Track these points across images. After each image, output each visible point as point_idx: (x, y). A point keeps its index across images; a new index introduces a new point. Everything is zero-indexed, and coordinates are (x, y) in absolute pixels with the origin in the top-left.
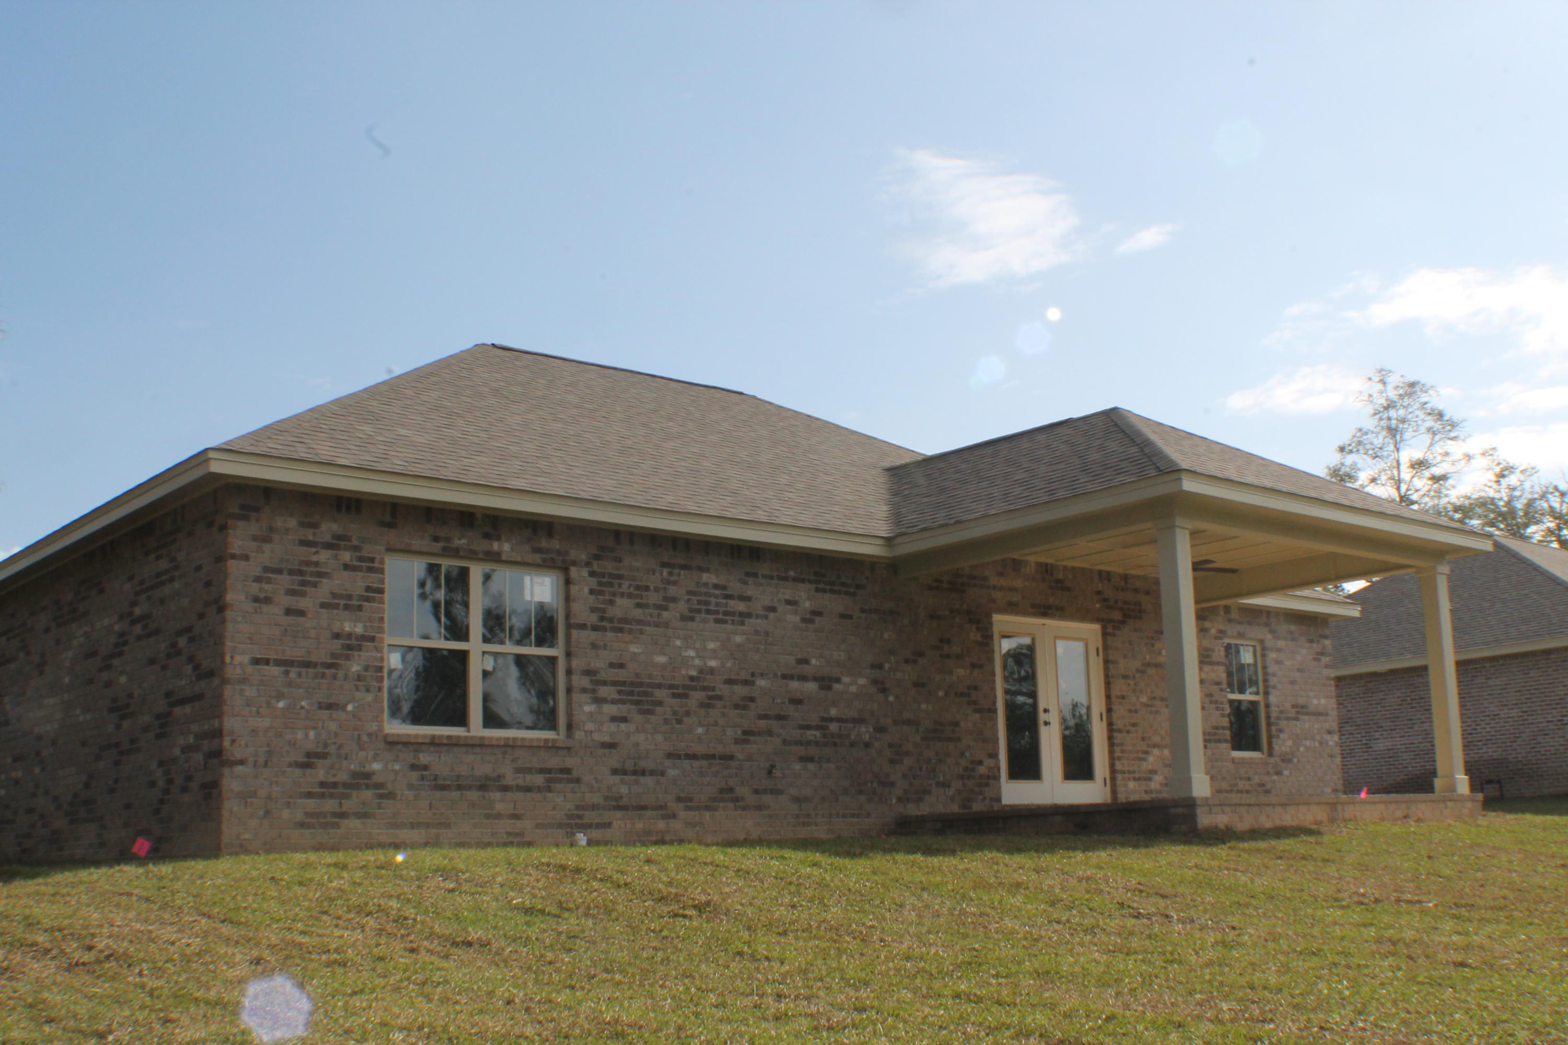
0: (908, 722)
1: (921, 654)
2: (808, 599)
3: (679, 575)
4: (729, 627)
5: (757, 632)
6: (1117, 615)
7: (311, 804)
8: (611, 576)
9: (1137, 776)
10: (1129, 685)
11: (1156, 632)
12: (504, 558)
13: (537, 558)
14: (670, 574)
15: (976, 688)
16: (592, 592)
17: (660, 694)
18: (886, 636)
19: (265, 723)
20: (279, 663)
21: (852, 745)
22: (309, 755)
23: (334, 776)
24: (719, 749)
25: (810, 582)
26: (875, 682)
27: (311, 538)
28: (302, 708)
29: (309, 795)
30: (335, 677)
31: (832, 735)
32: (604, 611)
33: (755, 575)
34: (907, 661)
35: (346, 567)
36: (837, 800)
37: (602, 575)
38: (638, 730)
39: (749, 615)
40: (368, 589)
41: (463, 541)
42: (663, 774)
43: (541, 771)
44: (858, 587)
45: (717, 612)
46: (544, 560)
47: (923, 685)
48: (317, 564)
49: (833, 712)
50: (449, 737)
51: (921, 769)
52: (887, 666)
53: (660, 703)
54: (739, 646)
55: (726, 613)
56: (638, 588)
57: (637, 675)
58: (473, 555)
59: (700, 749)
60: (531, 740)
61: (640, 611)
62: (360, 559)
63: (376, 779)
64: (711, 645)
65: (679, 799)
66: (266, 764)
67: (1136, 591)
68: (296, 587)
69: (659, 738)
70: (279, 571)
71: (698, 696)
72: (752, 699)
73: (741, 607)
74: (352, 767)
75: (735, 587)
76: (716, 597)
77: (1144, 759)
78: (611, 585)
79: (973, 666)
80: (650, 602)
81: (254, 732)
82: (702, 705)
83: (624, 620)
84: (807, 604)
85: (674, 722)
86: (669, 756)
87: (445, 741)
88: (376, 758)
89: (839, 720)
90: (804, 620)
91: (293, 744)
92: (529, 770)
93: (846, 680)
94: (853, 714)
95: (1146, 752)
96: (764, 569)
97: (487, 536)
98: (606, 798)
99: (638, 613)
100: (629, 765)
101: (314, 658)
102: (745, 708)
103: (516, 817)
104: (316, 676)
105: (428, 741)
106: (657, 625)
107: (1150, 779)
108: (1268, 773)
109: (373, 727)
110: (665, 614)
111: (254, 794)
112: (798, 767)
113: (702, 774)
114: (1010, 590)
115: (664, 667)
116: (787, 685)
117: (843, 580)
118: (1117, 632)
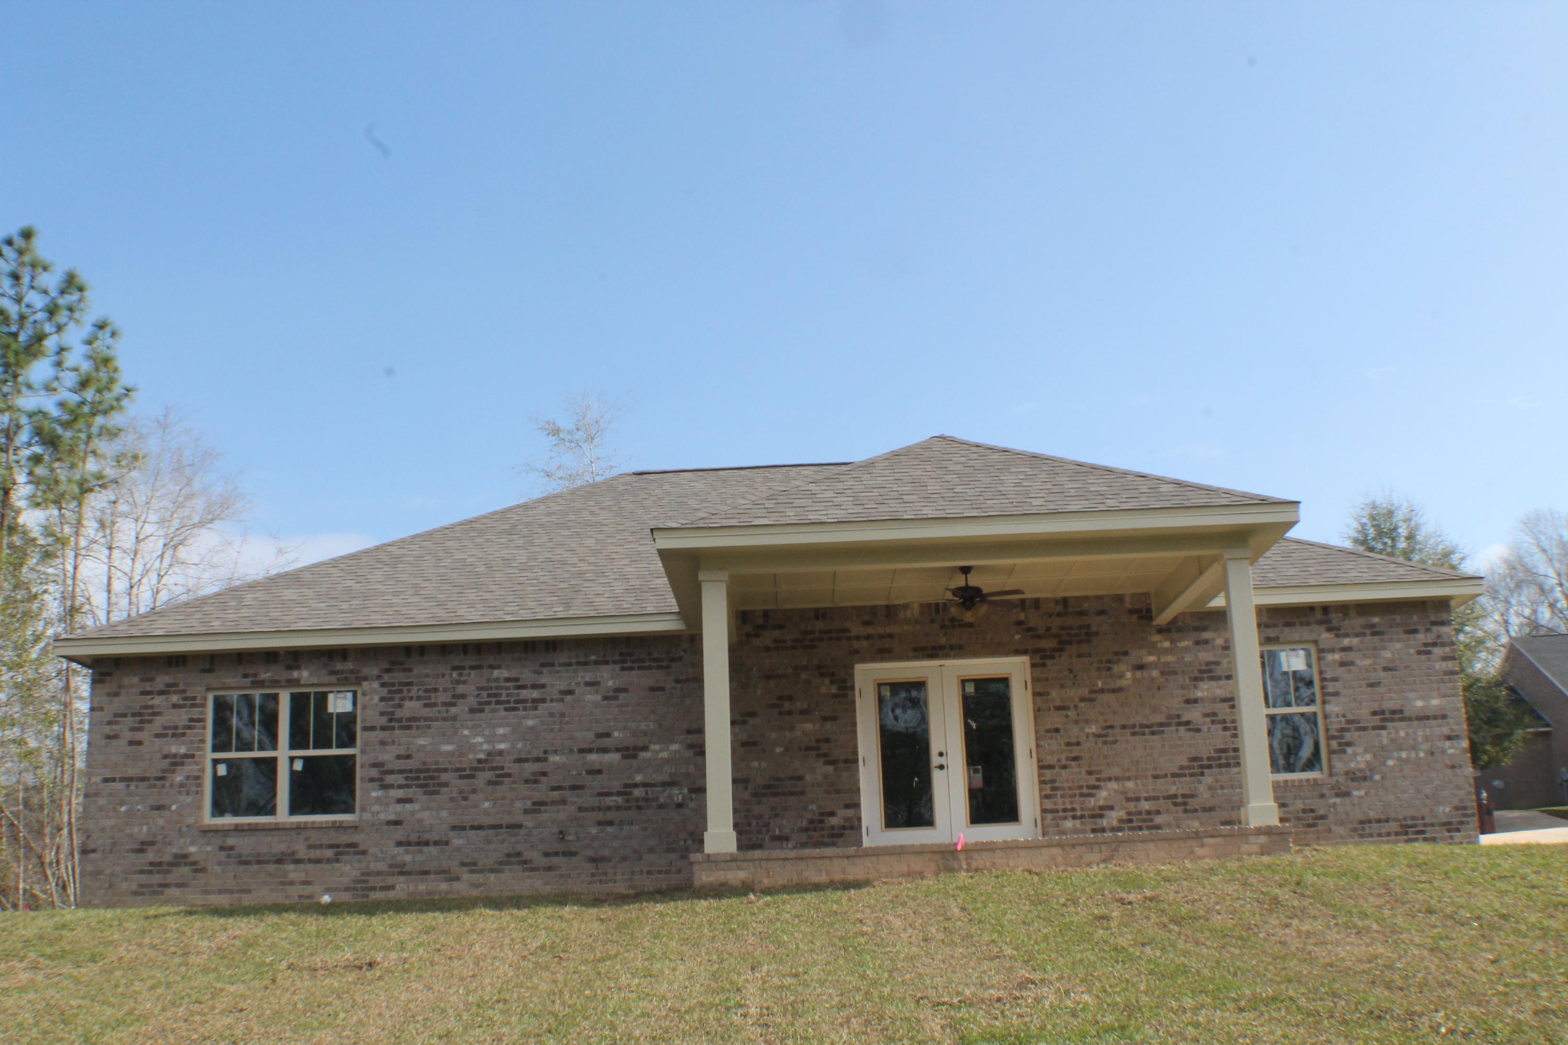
1: (752, 714)
2: (612, 678)
3: (469, 674)
4: (521, 713)
5: (552, 715)
6: (1048, 644)
7: (143, 878)
8: (401, 684)
9: (1079, 813)
10: (1067, 716)
11: (1116, 654)
12: (302, 682)
13: (333, 679)
14: (460, 675)
15: (827, 740)
16: (382, 699)
17: (444, 777)
19: (112, 822)
20: (122, 780)
21: (661, 807)
22: (142, 843)
23: (161, 857)
24: (506, 819)
25: (615, 662)
26: (691, 746)
27: (149, 689)
28: (138, 810)
29: (142, 872)
30: (163, 786)
31: (637, 800)
32: (393, 713)
33: (553, 665)
35: (175, 706)
36: (640, 859)
37: (393, 685)
38: (424, 809)
39: (543, 701)
40: (191, 720)
41: (269, 674)
42: (447, 843)
43: (331, 846)
44: (673, 660)
45: (508, 702)
46: (339, 680)
47: (754, 744)
48: (152, 707)
49: (639, 778)
50: (250, 824)
51: (749, 824)
53: (446, 785)
54: (532, 728)
55: (518, 702)
56: (427, 691)
57: (424, 763)
58: (276, 683)
59: (485, 820)
60: (321, 823)
61: (428, 709)
62: (185, 699)
63: (192, 859)
64: (501, 731)
65: (463, 864)
66: (111, 852)
67: (1082, 613)
68: (137, 725)
69: (444, 814)
70: (124, 715)
71: (486, 776)
72: (544, 774)
73: (535, 694)
74: (174, 850)
75: (528, 678)
76: (508, 688)
77: (1091, 795)
78: (401, 691)
79: (825, 719)
80: (439, 701)
81: (103, 830)
82: (490, 783)
83: (412, 719)
84: (610, 683)
85: (460, 799)
86: (454, 828)
87: (246, 828)
88: (192, 843)
89: (645, 785)
90: (605, 698)
91: (130, 836)
92: (320, 846)
93: (654, 747)
94: (662, 778)
95: (1097, 787)
96: (562, 657)
97: (289, 668)
98: (391, 866)
99: (427, 712)
100: (414, 838)
101: (147, 775)
102: (536, 782)
103: (307, 883)
104: (150, 787)
105: (232, 828)
106: (445, 719)
107: (1101, 816)
108: (1322, 796)
109: (191, 821)
110: (453, 710)
111: (100, 873)
112: (594, 831)
113: (489, 842)
114: (881, 637)
115: (452, 754)
116: (584, 758)
117: (655, 655)
118: (1049, 662)
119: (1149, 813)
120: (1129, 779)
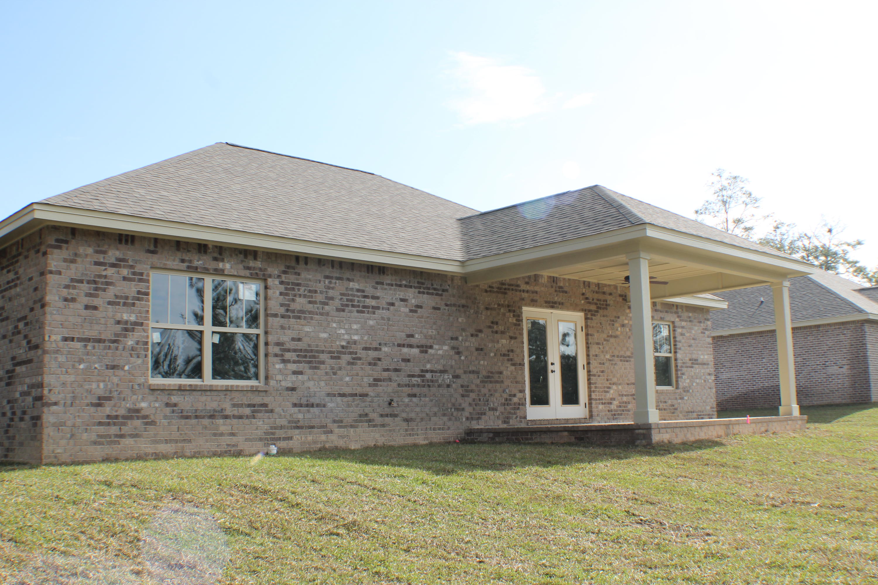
0: (473, 372)
1: (480, 331)
2: (414, 298)
3: (336, 283)
4: (366, 315)
5: (383, 319)
6: (593, 307)
7: (102, 429)
8: (293, 284)
9: (604, 401)
10: (600, 348)
11: (616, 317)
12: (227, 272)
13: (247, 273)
14: (330, 283)
15: (512, 351)
16: (281, 294)
17: (323, 357)
18: (460, 320)
19: (72, 378)
20: (80, 340)
21: (439, 386)
22: (99, 398)
23: (117, 411)
24: (359, 390)
25: (415, 288)
26: (453, 348)
27: (102, 260)
28: (96, 368)
29: (100, 424)
30: (117, 349)
31: (428, 381)
32: (289, 305)
33: (382, 284)
34: (472, 335)
35: (125, 279)
36: (430, 420)
37: (288, 284)
38: (309, 379)
39: (378, 308)
40: (139, 292)
41: (200, 262)
42: (324, 406)
43: (249, 406)
44: (443, 291)
45: (359, 306)
46: (251, 274)
47: (482, 350)
48: (106, 277)
49: (428, 366)
50: (190, 385)
51: (480, 400)
52: (460, 338)
53: (323, 363)
54: (372, 326)
55: (364, 307)
56: (310, 291)
57: (309, 345)
58: (206, 271)
59: (347, 390)
60: (242, 387)
61: (311, 305)
62: (134, 274)
63: (143, 413)
64: (355, 327)
65: (334, 421)
66: (72, 405)
67: (604, 293)
68: (92, 292)
69: (322, 384)
70: (81, 281)
71: (346, 358)
72: (379, 359)
73: (373, 303)
74: (128, 405)
75: (369, 291)
76: (358, 297)
77: (607, 392)
78: (293, 289)
79: (511, 338)
80: (318, 300)
81: (64, 384)
82: (349, 363)
83: (302, 312)
84: (413, 301)
85: (332, 374)
86: (329, 395)
87: (188, 388)
88: (143, 400)
89: (432, 371)
90: (411, 311)
91: (90, 391)
92: (241, 405)
93: (436, 347)
94: (440, 367)
95: (609, 388)
96: (388, 279)
97: (215, 259)
98: (289, 422)
99: (310, 307)
100: (304, 401)
101: (103, 337)
102: (375, 364)
103: (233, 434)
104: (105, 348)
105: (177, 388)
106: (322, 314)
107: (611, 403)
108: (676, 399)
109: (142, 380)
110: (327, 307)
111: (64, 424)
112: (407, 400)
113: (349, 406)
114: (533, 292)
115: (325, 340)
116: (401, 350)
117: (435, 286)
118: (593, 317)
119: (626, 403)
120: (620, 384)
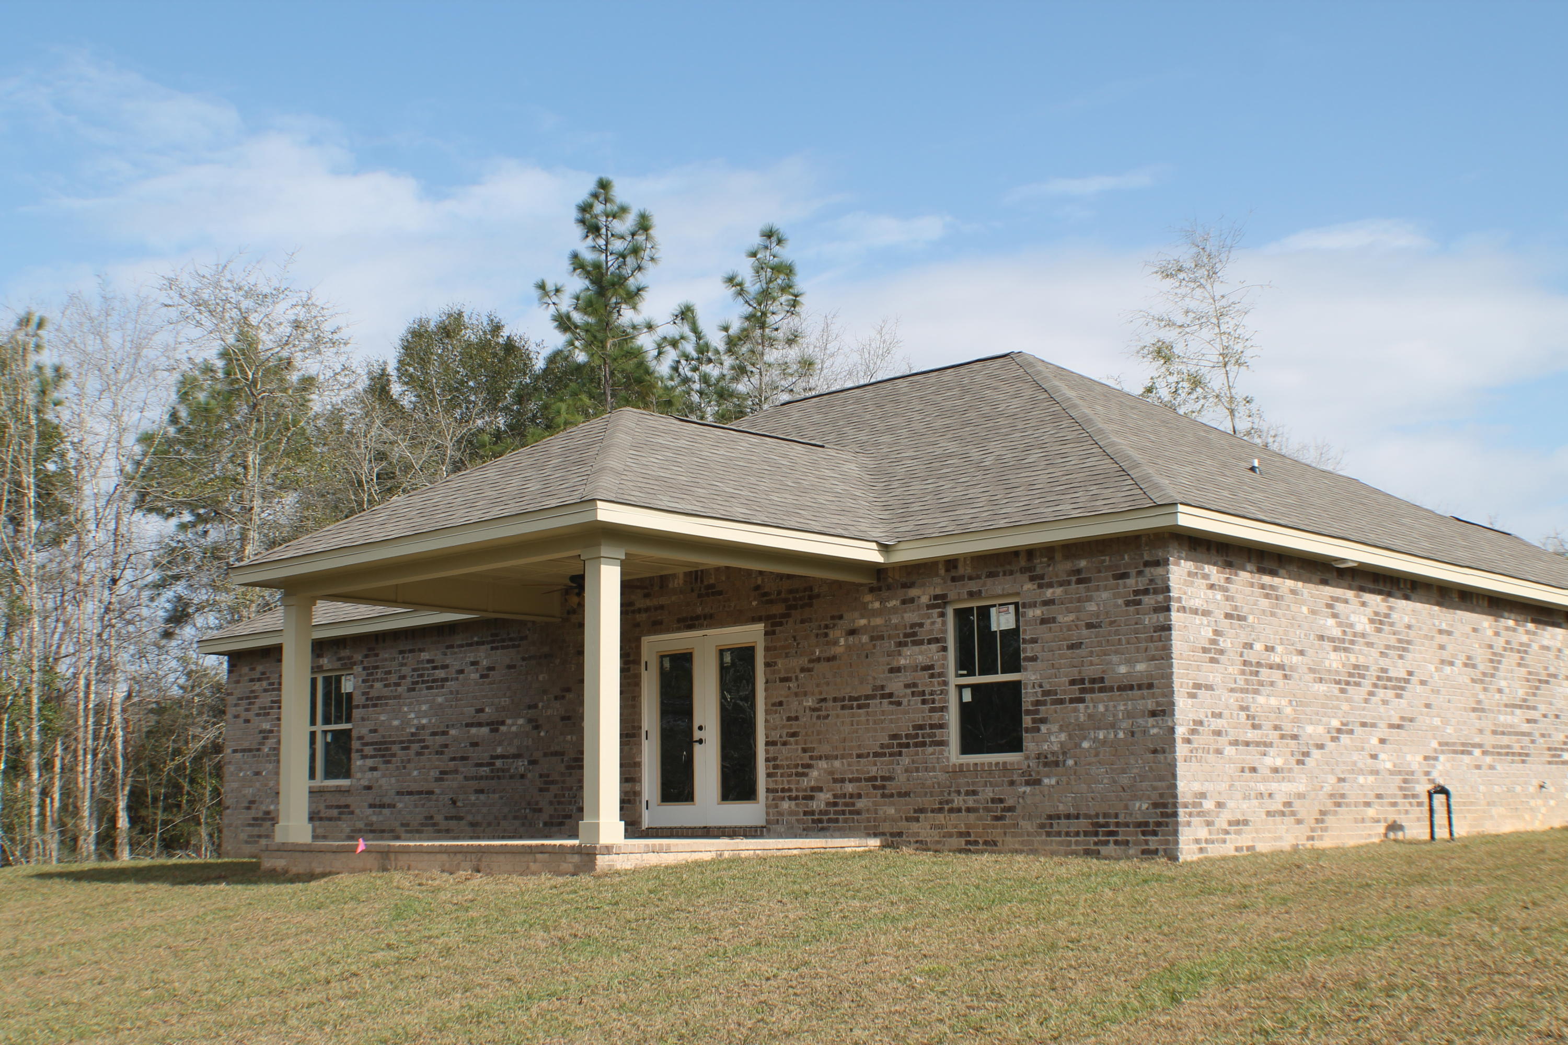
0: (556, 754)
2: (486, 658)
3: (408, 657)
4: (435, 691)
5: (451, 692)
6: (778, 609)
7: (251, 830)
8: (373, 667)
9: (794, 794)
10: (789, 688)
11: (833, 618)
12: (325, 668)
13: (345, 664)
14: (403, 658)
16: (364, 681)
17: (394, 748)
18: (541, 678)
19: (237, 785)
20: (242, 751)
21: (511, 777)
22: (250, 802)
24: (425, 787)
25: (488, 643)
26: (530, 721)
27: (253, 677)
28: (248, 775)
29: (250, 825)
31: (498, 770)
32: (368, 693)
33: (452, 647)
34: (556, 698)
35: (265, 690)
37: (369, 668)
38: (384, 776)
39: (446, 680)
42: (394, 806)
43: (338, 807)
44: (522, 639)
45: (428, 681)
46: (347, 665)
47: (569, 718)
48: (254, 691)
49: (499, 750)
52: (540, 705)
53: (394, 755)
54: (440, 704)
55: (434, 681)
56: (386, 673)
57: (384, 736)
59: (414, 787)
60: (337, 786)
61: (386, 689)
64: (424, 708)
65: (402, 825)
66: (236, 808)
68: (248, 707)
69: (393, 780)
70: (242, 699)
71: (415, 747)
72: (446, 746)
73: (443, 674)
75: (439, 659)
76: (428, 669)
77: (804, 775)
78: (372, 674)
80: (392, 682)
81: (232, 790)
82: (417, 754)
83: (379, 698)
84: (485, 662)
85: (402, 768)
86: (398, 793)
89: (503, 757)
90: (482, 676)
93: (509, 721)
94: (512, 750)
95: (809, 766)
98: (366, 825)
99: (386, 692)
100: (377, 801)
101: (252, 747)
102: (442, 753)
104: (253, 756)
106: (395, 698)
107: (812, 798)
110: (399, 689)
112: (473, 797)
113: (416, 806)
114: (656, 608)
115: (397, 728)
116: (469, 732)
117: (512, 635)
118: (778, 629)
119: (851, 796)
120: (836, 758)
